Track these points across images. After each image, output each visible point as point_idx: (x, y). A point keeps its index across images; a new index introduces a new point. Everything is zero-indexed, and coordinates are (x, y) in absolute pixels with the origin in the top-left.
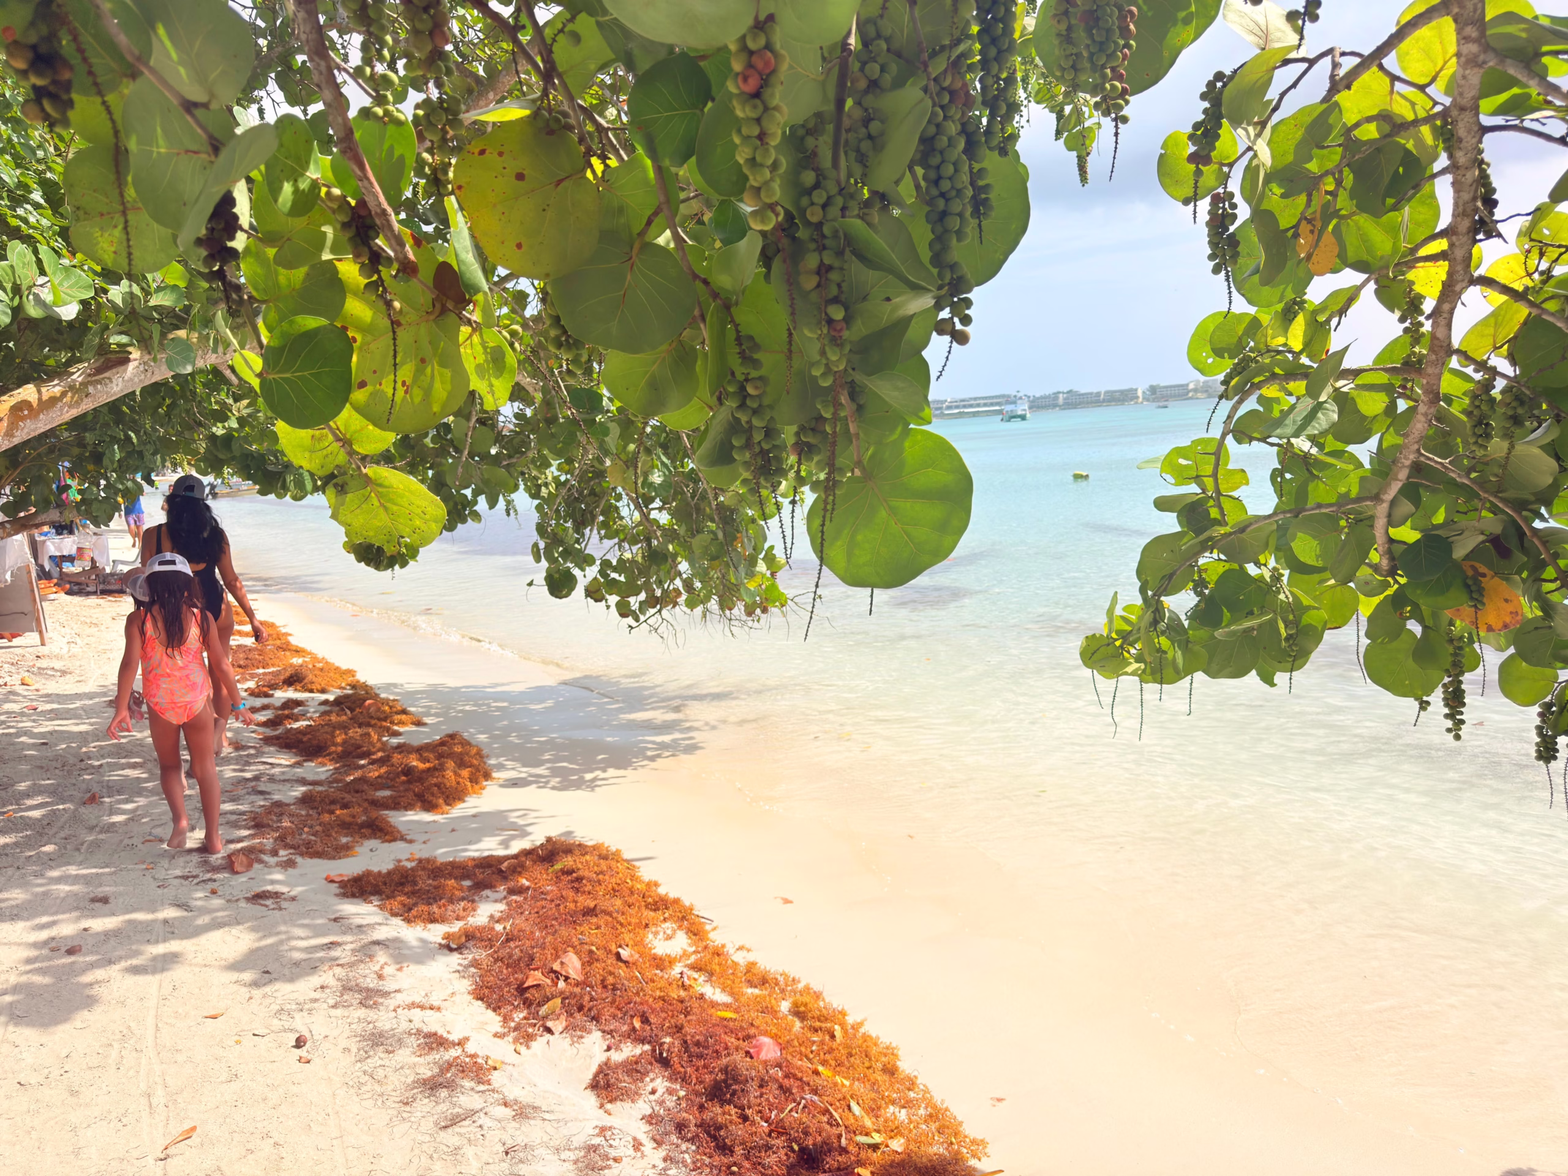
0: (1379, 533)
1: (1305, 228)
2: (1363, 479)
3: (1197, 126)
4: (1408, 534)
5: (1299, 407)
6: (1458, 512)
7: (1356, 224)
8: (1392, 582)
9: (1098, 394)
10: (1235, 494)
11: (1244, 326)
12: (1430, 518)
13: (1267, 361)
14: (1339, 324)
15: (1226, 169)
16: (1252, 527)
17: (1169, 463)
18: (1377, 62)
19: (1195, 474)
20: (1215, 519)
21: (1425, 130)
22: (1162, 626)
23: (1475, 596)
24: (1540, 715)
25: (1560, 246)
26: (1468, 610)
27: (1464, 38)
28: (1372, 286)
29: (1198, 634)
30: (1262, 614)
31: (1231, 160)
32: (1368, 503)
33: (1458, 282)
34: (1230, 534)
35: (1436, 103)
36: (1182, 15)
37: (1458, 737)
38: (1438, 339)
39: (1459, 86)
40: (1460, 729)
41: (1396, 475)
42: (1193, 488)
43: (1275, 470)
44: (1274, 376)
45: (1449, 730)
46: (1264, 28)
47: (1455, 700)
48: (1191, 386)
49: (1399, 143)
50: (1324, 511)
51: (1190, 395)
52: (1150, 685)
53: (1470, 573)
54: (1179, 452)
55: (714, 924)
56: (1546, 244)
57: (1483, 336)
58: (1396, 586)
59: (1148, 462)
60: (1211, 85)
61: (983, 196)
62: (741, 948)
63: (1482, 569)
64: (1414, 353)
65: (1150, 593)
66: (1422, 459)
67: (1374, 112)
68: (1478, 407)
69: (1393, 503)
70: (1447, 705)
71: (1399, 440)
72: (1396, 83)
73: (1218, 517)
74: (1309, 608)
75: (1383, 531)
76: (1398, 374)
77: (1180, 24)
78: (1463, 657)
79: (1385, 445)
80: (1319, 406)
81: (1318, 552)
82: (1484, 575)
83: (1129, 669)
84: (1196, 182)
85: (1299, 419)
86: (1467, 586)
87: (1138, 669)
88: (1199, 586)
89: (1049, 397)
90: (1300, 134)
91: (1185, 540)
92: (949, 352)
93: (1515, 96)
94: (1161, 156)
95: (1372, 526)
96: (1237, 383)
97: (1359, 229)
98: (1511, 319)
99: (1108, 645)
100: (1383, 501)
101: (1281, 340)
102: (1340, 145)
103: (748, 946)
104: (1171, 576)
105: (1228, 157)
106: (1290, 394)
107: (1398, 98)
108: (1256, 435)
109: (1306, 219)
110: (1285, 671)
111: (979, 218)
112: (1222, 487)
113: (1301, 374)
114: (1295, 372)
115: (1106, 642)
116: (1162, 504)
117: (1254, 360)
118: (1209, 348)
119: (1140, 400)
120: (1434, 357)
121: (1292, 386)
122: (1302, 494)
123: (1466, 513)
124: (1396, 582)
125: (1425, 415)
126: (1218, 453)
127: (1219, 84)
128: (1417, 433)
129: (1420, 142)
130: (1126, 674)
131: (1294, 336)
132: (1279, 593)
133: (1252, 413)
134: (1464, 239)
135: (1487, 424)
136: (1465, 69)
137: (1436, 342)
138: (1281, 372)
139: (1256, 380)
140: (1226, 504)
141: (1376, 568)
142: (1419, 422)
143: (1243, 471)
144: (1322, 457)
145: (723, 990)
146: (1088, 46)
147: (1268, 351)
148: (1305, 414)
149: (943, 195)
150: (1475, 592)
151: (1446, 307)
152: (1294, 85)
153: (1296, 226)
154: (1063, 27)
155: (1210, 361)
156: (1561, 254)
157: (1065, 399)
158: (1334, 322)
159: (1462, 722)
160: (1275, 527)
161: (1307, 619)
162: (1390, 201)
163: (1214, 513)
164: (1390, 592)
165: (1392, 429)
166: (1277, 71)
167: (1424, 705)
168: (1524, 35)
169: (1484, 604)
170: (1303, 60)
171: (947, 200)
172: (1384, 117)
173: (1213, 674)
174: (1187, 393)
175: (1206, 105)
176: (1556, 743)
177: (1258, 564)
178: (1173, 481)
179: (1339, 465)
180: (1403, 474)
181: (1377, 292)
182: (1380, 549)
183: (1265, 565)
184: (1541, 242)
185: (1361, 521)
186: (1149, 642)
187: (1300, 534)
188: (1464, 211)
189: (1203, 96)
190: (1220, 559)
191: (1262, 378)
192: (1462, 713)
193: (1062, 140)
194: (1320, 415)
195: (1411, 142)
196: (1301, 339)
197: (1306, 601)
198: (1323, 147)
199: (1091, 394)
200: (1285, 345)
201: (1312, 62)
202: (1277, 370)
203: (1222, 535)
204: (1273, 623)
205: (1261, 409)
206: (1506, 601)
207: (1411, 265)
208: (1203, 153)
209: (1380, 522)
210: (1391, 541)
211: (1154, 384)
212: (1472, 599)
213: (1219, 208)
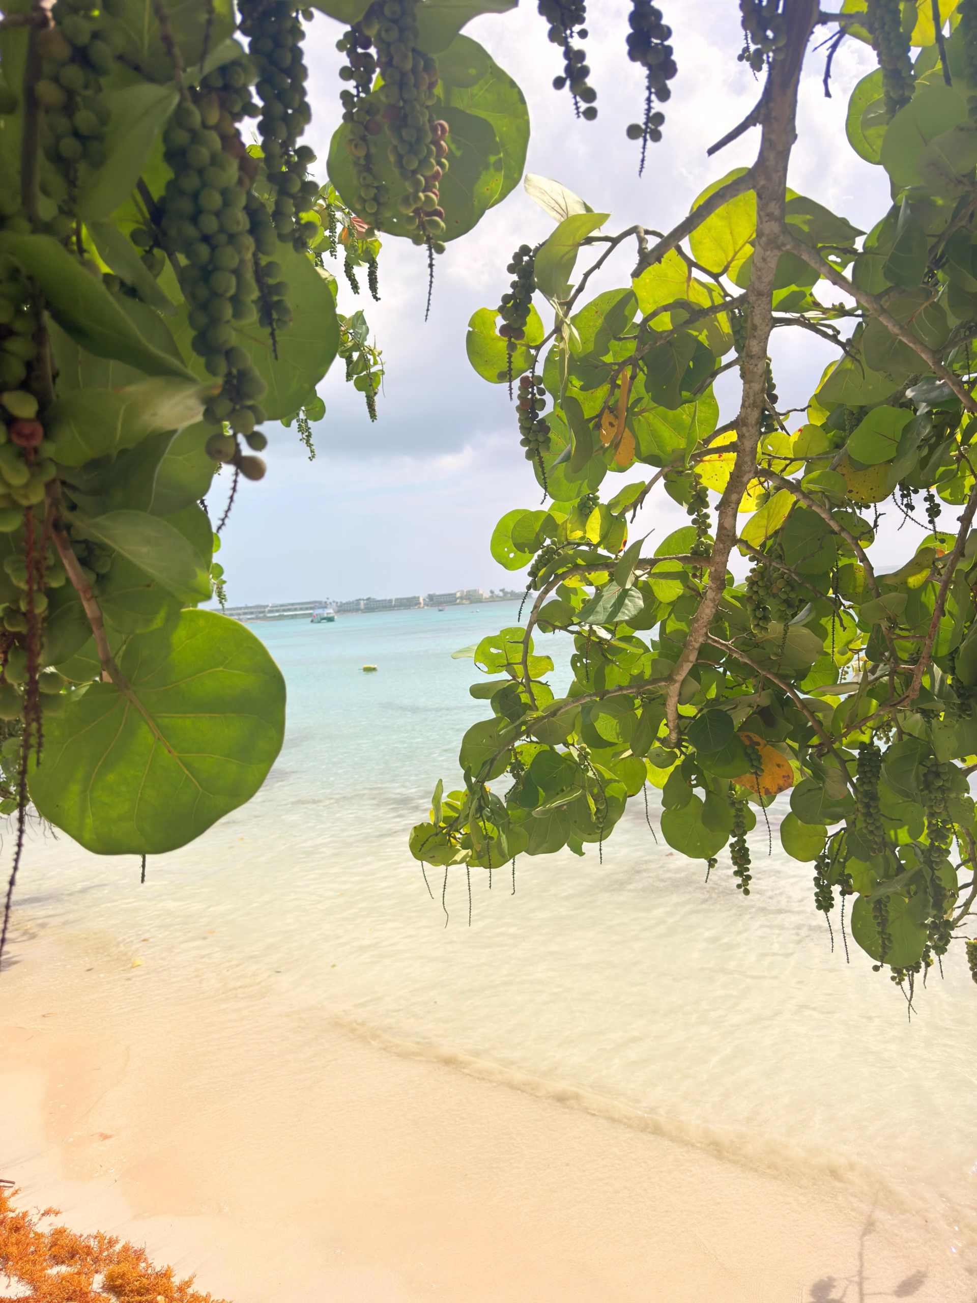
0: (670, 711)
1: (607, 418)
2: (654, 662)
3: (506, 299)
4: (689, 710)
5: (606, 594)
6: (726, 687)
7: (646, 419)
8: (678, 753)
9: (390, 601)
10: (543, 679)
11: (540, 522)
12: (705, 694)
13: (571, 552)
14: (634, 516)
15: (533, 352)
16: (563, 710)
17: (482, 653)
18: (675, 244)
19: (505, 662)
20: (526, 704)
21: (722, 318)
22: (487, 811)
23: (755, 763)
24: (817, 867)
25: (785, 459)
26: (749, 777)
27: (768, 215)
28: (662, 481)
29: (516, 813)
30: (572, 791)
31: (538, 343)
32: (663, 683)
33: (745, 473)
34: (543, 718)
35: (727, 295)
36: (492, 159)
37: (747, 892)
38: (726, 529)
39: (758, 269)
40: (748, 885)
41: (688, 656)
42: (504, 676)
43: (574, 656)
44: (577, 567)
45: (739, 886)
46: (564, 208)
47: (741, 857)
48: (458, 595)
49: (690, 335)
50: (625, 692)
51: (458, 601)
52: (476, 868)
53: (747, 743)
54: (490, 641)
55: (16, 1187)
56: (774, 457)
57: (759, 527)
58: (683, 757)
59: (460, 651)
60: (518, 257)
61: (275, 298)
62: (47, 1213)
63: (757, 738)
64: (702, 543)
65: (473, 780)
66: (710, 641)
67: (671, 301)
68: (756, 592)
69: (683, 683)
70: (735, 863)
71: (683, 626)
72: (693, 269)
73: (529, 701)
74: (610, 781)
75: (674, 709)
76: (689, 563)
77: (492, 171)
78: (744, 818)
79: (668, 630)
80: (625, 594)
81: (618, 730)
82: (758, 744)
83: (458, 857)
84: (510, 356)
85: (609, 606)
86: (747, 754)
87: (466, 856)
88: (516, 768)
89: (353, 603)
90: (600, 322)
91: (502, 725)
92: (234, 489)
93: (793, 292)
94: (469, 333)
95: (664, 705)
96: (544, 573)
97: (649, 425)
98: (779, 512)
99: (437, 834)
100: (675, 681)
101: (578, 534)
102: (635, 337)
103: (55, 1208)
104: (493, 760)
105: (535, 340)
106: (591, 584)
107: (696, 285)
108: (557, 624)
109: (609, 408)
110: (593, 841)
111: (271, 324)
112: (531, 673)
113: (602, 564)
114: (595, 563)
115: (434, 831)
116: (478, 691)
117: (556, 552)
118: (511, 542)
119: (422, 605)
120: (721, 546)
121: (593, 576)
122: (600, 678)
123: (732, 688)
124: (682, 752)
125: (713, 600)
126: (526, 642)
127: (526, 258)
128: (705, 617)
129: (715, 332)
130: (455, 863)
131: (592, 529)
132: (588, 771)
133: (553, 603)
134: (753, 430)
135: (765, 609)
136: (765, 250)
137: (724, 532)
138: (583, 563)
139: (560, 571)
140: (535, 689)
141: (663, 741)
142: (708, 607)
143: (548, 658)
144: (615, 642)
145: (21, 1278)
146: (396, 147)
147: (569, 544)
148: (613, 601)
149: (206, 239)
150: (755, 762)
151: (734, 497)
152: (598, 266)
153: (599, 416)
154: (361, 153)
155: (512, 555)
156: (787, 466)
157: (365, 604)
158: (629, 515)
159: (749, 877)
160: (580, 709)
161: (609, 792)
162: (685, 394)
163: (525, 698)
164: (678, 762)
165: (673, 616)
166: (581, 248)
167: (712, 863)
168: (806, 229)
169: (763, 771)
170: (606, 239)
171: (213, 248)
172: (680, 305)
173: (532, 853)
174: (456, 601)
175: (515, 277)
176: (831, 892)
177: (566, 745)
178: (486, 669)
179: (630, 649)
180: (693, 657)
181: (666, 486)
182: (671, 725)
183: (573, 745)
184: (769, 455)
185: (654, 699)
186: (476, 828)
187: (601, 715)
188: (754, 401)
189: (511, 269)
190: (532, 741)
191: (565, 569)
192: (748, 869)
193: (352, 382)
194: (627, 601)
195: (705, 332)
196: (598, 531)
197: (608, 775)
198: (620, 339)
199: (385, 600)
200: (583, 538)
201: (615, 241)
202: (580, 561)
203: (535, 719)
204: (582, 800)
205: (560, 599)
206: (779, 766)
207: (698, 458)
208: (516, 326)
209: (672, 701)
210: (680, 717)
211: (431, 593)
212: (753, 766)
213: (529, 393)
